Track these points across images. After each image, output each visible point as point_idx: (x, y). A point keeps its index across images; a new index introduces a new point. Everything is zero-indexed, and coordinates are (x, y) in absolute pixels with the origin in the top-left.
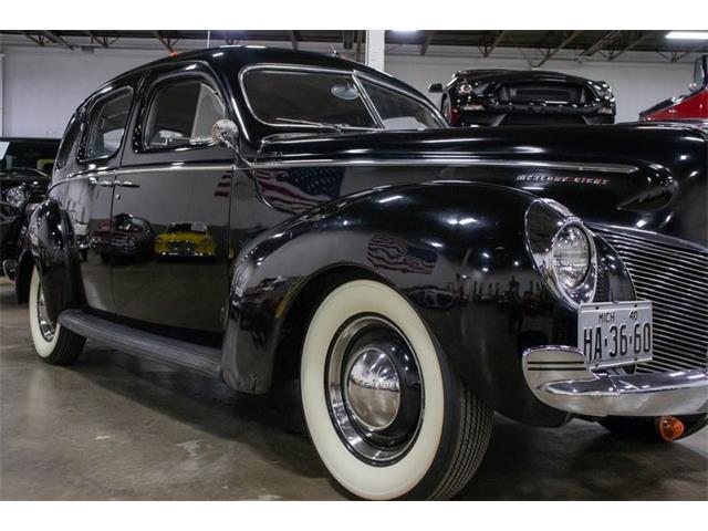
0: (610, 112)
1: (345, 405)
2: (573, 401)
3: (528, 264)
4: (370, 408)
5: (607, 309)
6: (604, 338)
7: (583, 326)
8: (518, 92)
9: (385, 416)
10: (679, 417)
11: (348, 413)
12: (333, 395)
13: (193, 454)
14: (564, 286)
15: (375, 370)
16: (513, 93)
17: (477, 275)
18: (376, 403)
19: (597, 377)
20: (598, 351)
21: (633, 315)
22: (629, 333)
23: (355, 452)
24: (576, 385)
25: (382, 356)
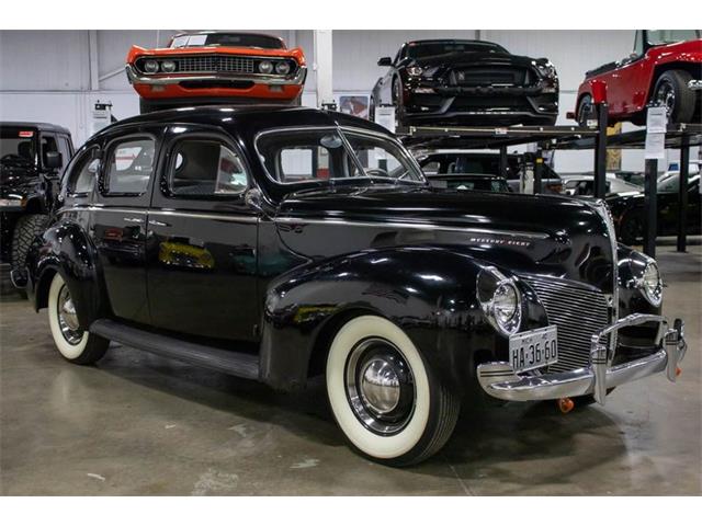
0: (553, 90)
1: (361, 398)
2: (508, 393)
3: (478, 307)
4: (378, 398)
5: (528, 335)
6: (526, 353)
7: (512, 348)
8: (466, 76)
9: (390, 403)
10: (572, 398)
11: (363, 403)
12: (350, 391)
13: (245, 435)
14: (501, 322)
15: (381, 374)
16: (461, 76)
17: (447, 313)
18: (382, 395)
19: (521, 378)
20: (522, 361)
21: (544, 336)
22: (541, 348)
23: (370, 429)
24: (510, 384)
25: (385, 364)
